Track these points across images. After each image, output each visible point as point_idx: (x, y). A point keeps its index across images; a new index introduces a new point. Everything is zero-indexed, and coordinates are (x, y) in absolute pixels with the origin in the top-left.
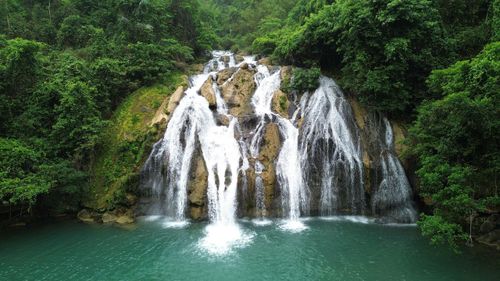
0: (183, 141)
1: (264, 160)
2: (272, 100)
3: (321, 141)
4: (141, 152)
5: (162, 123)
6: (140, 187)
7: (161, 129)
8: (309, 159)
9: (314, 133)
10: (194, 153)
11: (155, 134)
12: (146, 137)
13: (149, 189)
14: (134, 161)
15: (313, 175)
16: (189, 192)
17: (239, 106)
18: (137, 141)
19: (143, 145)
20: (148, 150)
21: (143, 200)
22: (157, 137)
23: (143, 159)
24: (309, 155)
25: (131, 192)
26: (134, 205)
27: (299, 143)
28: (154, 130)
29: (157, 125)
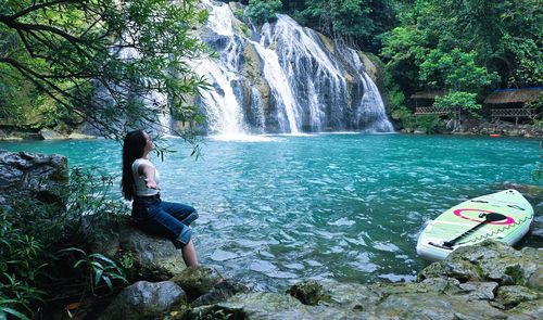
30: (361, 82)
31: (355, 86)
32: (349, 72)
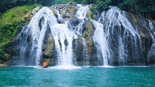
0: (40, 25)
1: (86, 36)
2: (86, 15)
3: (116, 27)
4: (16, 31)
5: (28, 17)
6: (13, 49)
7: (28, 20)
8: (111, 35)
9: (112, 24)
10: (47, 31)
11: (24, 22)
12: (19, 23)
13: (19, 50)
14: (10, 35)
15: (113, 44)
16: (43, 50)
17: (69, 17)
18: (14, 25)
19: (17, 27)
20: (20, 30)
21: (14, 57)
22: (25, 24)
23: (17, 34)
24: (111, 33)
25: (8, 52)
26: (8, 60)
27: (104, 29)
28: (24, 20)
29: (26, 18)
30: (151, 37)
31: (146, 40)
32: (143, 32)
